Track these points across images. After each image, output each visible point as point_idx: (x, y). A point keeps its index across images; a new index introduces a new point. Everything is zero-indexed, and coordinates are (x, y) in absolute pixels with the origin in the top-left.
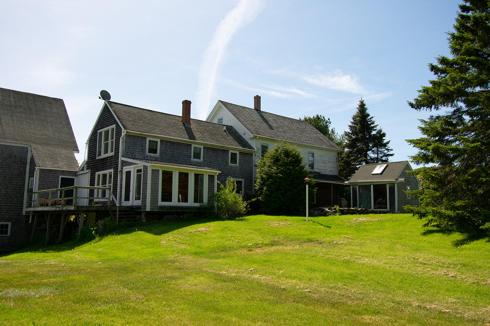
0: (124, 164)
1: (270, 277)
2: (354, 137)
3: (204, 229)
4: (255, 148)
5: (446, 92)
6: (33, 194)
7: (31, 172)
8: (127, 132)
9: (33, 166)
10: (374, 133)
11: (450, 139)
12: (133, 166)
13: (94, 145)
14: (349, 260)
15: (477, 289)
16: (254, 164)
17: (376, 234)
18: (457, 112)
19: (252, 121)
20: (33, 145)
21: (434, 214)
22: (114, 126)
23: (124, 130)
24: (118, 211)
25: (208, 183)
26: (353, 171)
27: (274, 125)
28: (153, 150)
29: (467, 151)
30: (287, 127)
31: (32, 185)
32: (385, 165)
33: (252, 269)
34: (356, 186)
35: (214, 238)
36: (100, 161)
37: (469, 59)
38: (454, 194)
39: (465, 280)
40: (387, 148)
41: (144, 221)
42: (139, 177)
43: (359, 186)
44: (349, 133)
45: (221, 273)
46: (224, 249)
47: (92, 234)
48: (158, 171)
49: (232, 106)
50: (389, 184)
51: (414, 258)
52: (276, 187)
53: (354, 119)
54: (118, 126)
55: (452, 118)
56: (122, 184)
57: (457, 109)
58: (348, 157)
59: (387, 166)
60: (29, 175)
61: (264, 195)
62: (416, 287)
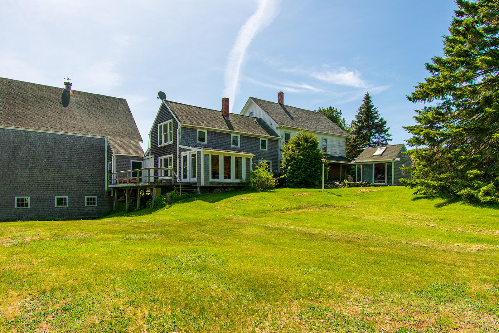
0: (181, 150)
1: (302, 228)
2: (359, 125)
3: (246, 198)
4: (280, 136)
5: (438, 88)
6: (113, 175)
7: (109, 158)
8: (182, 125)
9: (110, 153)
10: (377, 121)
11: (439, 126)
12: (189, 152)
13: (156, 136)
14: (357, 217)
15: (449, 235)
16: (279, 148)
17: (377, 200)
18: (446, 103)
19: (277, 113)
20: (108, 137)
21: (422, 184)
22: (171, 121)
23: (180, 124)
24: (180, 186)
25: (246, 164)
26: (359, 153)
27: (295, 116)
28: (202, 139)
29: (451, 135)
30: (305, 117)
31: (111, 167)
32: (385, 148)
33: (288, 223)
34: (360, 165)
35: (255, 204)
36: (162, 149)
37: (458, 60)
38: (440, 169)
39: (442, 229)
40: (387, 134)
41: (200, 193)
42: (194, 160)
43: (363, 165)
44: (356, 121)
45: (267, 225)
46: (263, 212)
47: (163, 203)
48: (209, 155)
49: (261, 102)
50: (388, 163)
51: (405, 216)
52: (298, 167)
53: (360, 109)
54: (174, 120)
55: (442, 109)
56: (180, 166)
57: (446, 101)
58: (355, 141)
59: (387, 148)
60: (107, 160)
61: (288, 173)
62: (405, 233)
